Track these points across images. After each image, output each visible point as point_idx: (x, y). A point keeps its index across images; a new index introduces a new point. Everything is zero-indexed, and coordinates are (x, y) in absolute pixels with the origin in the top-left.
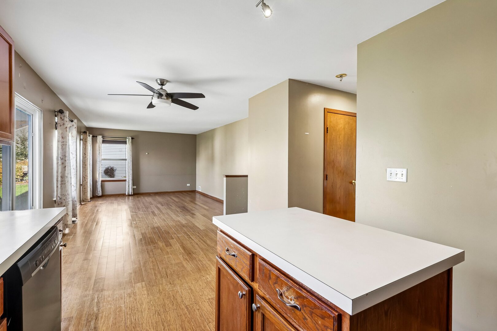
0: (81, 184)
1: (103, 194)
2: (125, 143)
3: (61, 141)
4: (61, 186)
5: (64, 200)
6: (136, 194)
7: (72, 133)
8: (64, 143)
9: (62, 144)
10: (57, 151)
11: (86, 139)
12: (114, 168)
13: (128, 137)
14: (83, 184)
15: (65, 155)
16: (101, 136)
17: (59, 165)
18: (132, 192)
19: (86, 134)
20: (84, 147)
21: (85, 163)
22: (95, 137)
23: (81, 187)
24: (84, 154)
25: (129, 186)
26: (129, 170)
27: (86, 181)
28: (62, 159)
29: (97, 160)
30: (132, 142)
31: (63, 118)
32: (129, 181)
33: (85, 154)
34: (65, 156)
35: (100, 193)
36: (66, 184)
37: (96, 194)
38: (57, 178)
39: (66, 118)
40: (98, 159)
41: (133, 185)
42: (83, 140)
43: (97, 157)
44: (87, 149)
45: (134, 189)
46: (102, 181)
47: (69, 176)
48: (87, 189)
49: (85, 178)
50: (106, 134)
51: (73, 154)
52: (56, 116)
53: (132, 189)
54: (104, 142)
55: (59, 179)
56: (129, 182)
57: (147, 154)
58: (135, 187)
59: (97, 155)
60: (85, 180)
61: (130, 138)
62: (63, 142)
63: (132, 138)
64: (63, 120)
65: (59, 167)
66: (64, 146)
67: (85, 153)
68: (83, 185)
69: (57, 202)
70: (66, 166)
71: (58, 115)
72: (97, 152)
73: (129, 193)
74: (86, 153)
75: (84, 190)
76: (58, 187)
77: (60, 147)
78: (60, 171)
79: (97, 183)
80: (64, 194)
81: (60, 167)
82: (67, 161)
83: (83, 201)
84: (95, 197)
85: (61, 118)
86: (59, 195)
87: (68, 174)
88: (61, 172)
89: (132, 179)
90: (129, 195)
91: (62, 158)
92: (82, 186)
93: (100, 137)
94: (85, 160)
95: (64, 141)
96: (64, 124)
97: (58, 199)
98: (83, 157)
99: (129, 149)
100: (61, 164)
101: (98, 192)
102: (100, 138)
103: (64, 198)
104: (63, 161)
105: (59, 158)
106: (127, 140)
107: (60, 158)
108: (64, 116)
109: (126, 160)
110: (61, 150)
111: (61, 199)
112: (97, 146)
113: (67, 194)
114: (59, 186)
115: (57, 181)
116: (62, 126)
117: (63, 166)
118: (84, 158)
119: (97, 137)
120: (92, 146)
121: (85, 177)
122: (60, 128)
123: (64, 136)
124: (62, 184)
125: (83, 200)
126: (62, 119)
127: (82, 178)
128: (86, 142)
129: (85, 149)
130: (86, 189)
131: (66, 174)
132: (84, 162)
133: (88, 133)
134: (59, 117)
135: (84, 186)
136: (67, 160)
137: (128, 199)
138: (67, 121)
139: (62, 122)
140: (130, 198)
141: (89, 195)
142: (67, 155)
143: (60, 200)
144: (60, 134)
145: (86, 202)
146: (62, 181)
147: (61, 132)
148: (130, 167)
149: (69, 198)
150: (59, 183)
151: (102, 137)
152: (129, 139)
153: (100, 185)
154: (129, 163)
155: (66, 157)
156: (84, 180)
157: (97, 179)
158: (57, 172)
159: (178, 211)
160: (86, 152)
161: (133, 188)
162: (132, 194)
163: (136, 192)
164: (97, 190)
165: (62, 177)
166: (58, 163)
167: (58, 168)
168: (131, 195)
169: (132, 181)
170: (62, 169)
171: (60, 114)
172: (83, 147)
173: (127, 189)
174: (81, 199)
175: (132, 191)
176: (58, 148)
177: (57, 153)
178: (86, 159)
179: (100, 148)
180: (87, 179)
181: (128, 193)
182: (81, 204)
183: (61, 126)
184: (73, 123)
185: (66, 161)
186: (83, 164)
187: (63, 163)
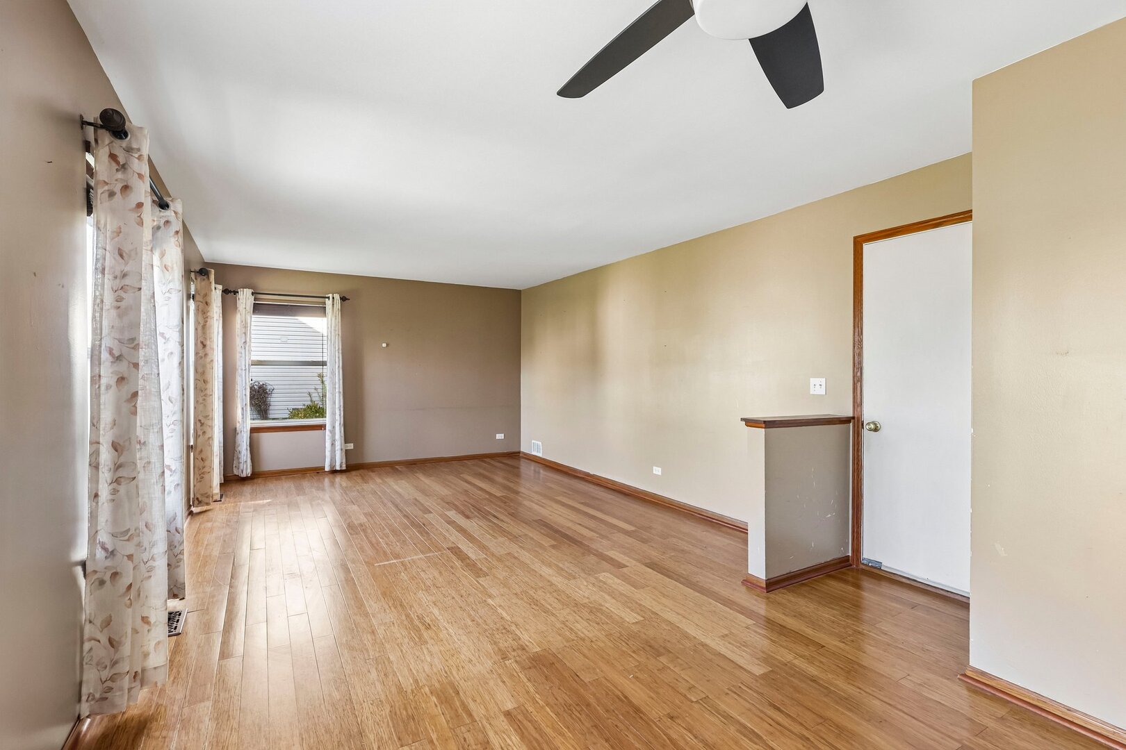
0: (192, 443)
1: (257, 470)
2: (323, 310)
3: (111, 268)
4: (115, 492)
5: (130, 557)
6: (355, 466)
7: (162, 255)
8: (127, 281)
9: (118, 283)
10: (94, 317)
11: (206, 295)
12: (269, 387)
13: (330, 295)
14: (199, 444)
15: (132, 340)
16: (251, 291)
17: (103, 388)
18: (344, 461)
19: (208, 278)
20: (202, 323)
21: (203, 373)
22: (230, 292)
23: (192, 454)
24: (200, 345)
25: (333, 444)
26: (333, 395)
27: (208, 435)
28: (118, 359)
29: (238, 364)
30: (342, 309)
31: (121, 160)
32: (334, 427)
33: (204, 346)
34: (133, 343)
35: (246, 470)
36: (141, 476)
37: (236, 472)
38: (95, 454)
39: (140, 158)
40: (241, 362)
41: (346, 441)
42: (197, 298)
43: (238, 355)
44: (210, 326)
45: (347, 453)
46: (253, 430)
47: (153, 439)
48: (212, 461)
49: (202, 424)
50: (265, 284)
51: (167, 340)
52: (87, 147)
53: (344, 453)
54: (258, 308)
55: (106, 455)
56: (333, 432)
57: (384, 345)
58: (351, 446)
59: (238, 349)
60: (204, 433)
61: (337, 297)
62: (124, 276)
63: (343, 299)
64: (124, 167)
65: (103, 399)
66: (128, 298)
67: (202, 343)
68: (198, 450)
69: (95, 572)
70: (137, 392)
71: (96, 141)
72: (238, 341)
73: (335, 466)
74: (208, 343)
75: (200, 464)
76: (96, 496)
77: (109, 298)
78: (107, 416)
79: (239, 437)
80: (129, 530)
81: (107, 399)
82: (143, 370)
83: (196, 502)
84: (231, 480)
85: (113, 157)
86: (103, 537)
87: (147, 428)
88: (114, 423)
89: (342, 423)
90: (334, 472)
91: (117, 353)
92: (194, 451)
93: (248, 292)
94: (204, 366)
95: (127, 269)
96: (126, 188)
97: (100, 554)
98: (196, 354)
99: (335, 330)
100: (113, 382)
101: (239, 463)
102: (245, 298)
103: (130, 548)
104: (123, 367)
105: (105, 356)
106: (329, 303)
107: (111, 352)
108: (129, 150)
109: (323, 364)
110: (114, 313)
111: (112, 554)
112: (238, 320)
113: (142, 525)
114: (104, 492)
115: (95, 466)
116: (118, 195)
117: (127, 390)
118: (201, 357)
119: (236, 292)
120: (221, 322)
121: (202, 422)
122: (107, 204)
123: (126, 249)
124: (117, 481)
125: (197, 499)
126: (118, 163)
127: (195, 423)
128: (207, 303)
129: (204, 327)
130: (207, 463)
131: (139, 432)
132: (200, 370)
133: (212, 277)
134: (103, 152)
135: (201, 451)
136: (141, 364)
137: (332, 484)
138: (140, 176)
139: (120, 175)
140: (338, 479)
141: (216, 478)
142: (143, 338)
143: (108, 563)
144: (108, 234)
145: (208, 504)
146: (118, 467)
147: (111, 224)
148: (337, 386)
149: (153, 545)
150: (105, 475)
151: (253, 294)
152: (333, 301)
153: (248, 444)
154: (333, 373)
155: (136, 347)
156: (200, 433)
157: (238, 425)
158: (95, 425)
159: (541, 546)
160: (206, 339)
161: (346, 450)
162: (344, 468)
163: (353, 462)
164: (238, 458)
165: (115, 447)
166: (96, 379)
167: (99, 405)
168: (341, 472)
169: (342, 429)
170: (118, 410)
171: (106, 137)
172: (197, 322)
173: (328, 454)
174: (192, 496)
175: (342, 460)
176: (99, 303)
177: (94, 330)
178: (208, 360)
179: (246, 327)
180: (211, 427)
181: (331, 465)
182: (191, 513)
183: (112, 194)
184: (168, 214)
185: (136, 365)
186: (196, 379)
187: (121, 380)
